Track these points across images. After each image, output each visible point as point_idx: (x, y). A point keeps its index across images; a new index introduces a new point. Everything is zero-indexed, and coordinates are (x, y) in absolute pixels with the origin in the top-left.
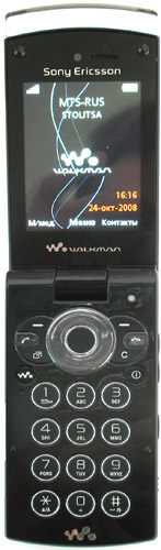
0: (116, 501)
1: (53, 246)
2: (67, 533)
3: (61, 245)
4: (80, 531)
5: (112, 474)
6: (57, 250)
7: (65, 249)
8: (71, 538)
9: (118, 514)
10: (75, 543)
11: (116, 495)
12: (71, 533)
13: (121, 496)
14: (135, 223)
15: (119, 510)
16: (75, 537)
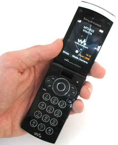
0: (50, 130)
1: (66, 59)
2: (35, 133)
3: (68, 60)
4: (38, 134)
5: (52, 123)
6: (66, 61)
7: (68, 61)
8: (35, 134)
9: (49, 134)
10: (36, 136)
11: (51, 129)
12: (36, 133)
13: (52, 130)
14: (87, 63)
15: (49, 133)
16: (36, 135)
